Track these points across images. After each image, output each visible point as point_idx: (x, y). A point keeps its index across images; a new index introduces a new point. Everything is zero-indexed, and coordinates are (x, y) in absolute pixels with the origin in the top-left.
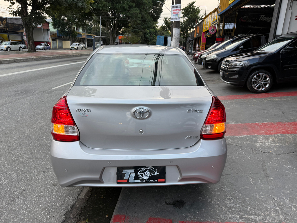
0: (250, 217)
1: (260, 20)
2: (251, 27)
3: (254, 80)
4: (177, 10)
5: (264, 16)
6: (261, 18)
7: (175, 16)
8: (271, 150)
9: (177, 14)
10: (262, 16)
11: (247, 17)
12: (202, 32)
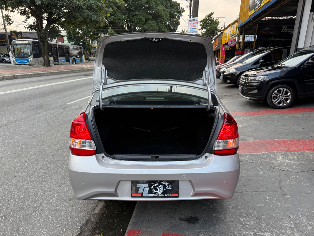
0: (265, 234)
1: (282, 32)
2: (272, 39)
3: (274, 95)
4: (194, 24)
5: (286, 27)
6: (283, 29)
7: (192, 30)
8: (289, 167)
9: (194, 28)
10: (284, 27)
11: (269, 29)
12: (221, 44)
